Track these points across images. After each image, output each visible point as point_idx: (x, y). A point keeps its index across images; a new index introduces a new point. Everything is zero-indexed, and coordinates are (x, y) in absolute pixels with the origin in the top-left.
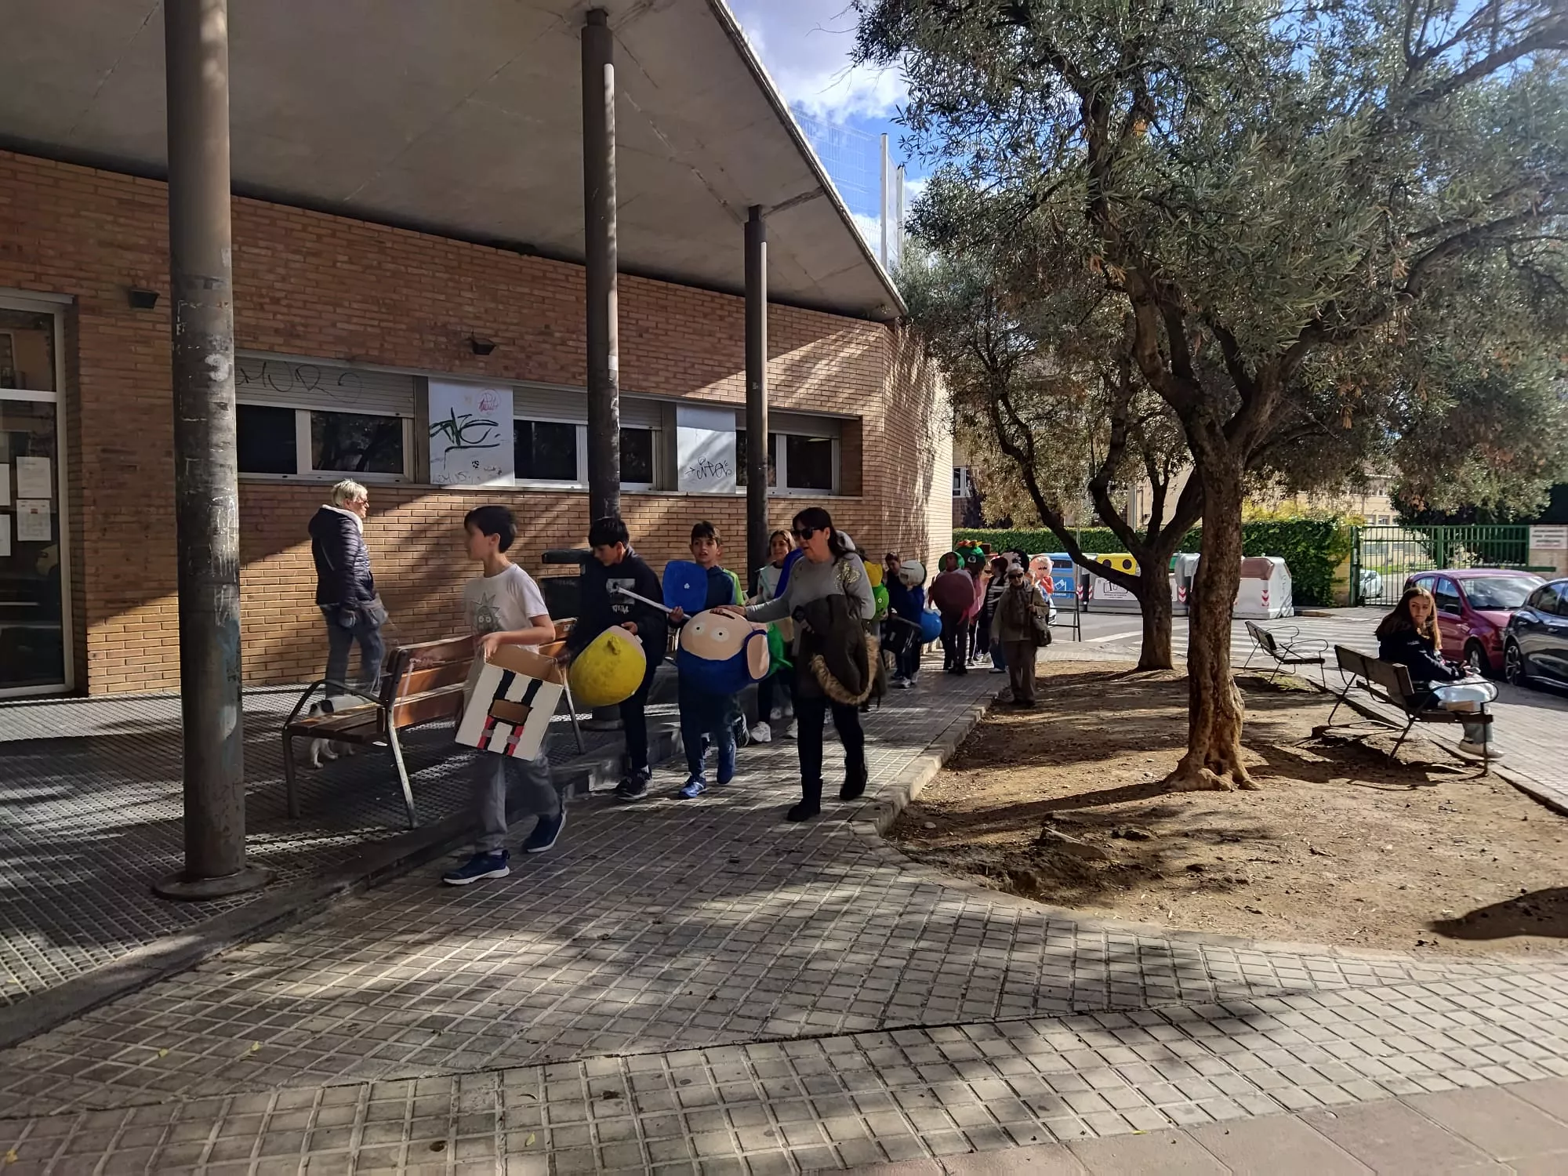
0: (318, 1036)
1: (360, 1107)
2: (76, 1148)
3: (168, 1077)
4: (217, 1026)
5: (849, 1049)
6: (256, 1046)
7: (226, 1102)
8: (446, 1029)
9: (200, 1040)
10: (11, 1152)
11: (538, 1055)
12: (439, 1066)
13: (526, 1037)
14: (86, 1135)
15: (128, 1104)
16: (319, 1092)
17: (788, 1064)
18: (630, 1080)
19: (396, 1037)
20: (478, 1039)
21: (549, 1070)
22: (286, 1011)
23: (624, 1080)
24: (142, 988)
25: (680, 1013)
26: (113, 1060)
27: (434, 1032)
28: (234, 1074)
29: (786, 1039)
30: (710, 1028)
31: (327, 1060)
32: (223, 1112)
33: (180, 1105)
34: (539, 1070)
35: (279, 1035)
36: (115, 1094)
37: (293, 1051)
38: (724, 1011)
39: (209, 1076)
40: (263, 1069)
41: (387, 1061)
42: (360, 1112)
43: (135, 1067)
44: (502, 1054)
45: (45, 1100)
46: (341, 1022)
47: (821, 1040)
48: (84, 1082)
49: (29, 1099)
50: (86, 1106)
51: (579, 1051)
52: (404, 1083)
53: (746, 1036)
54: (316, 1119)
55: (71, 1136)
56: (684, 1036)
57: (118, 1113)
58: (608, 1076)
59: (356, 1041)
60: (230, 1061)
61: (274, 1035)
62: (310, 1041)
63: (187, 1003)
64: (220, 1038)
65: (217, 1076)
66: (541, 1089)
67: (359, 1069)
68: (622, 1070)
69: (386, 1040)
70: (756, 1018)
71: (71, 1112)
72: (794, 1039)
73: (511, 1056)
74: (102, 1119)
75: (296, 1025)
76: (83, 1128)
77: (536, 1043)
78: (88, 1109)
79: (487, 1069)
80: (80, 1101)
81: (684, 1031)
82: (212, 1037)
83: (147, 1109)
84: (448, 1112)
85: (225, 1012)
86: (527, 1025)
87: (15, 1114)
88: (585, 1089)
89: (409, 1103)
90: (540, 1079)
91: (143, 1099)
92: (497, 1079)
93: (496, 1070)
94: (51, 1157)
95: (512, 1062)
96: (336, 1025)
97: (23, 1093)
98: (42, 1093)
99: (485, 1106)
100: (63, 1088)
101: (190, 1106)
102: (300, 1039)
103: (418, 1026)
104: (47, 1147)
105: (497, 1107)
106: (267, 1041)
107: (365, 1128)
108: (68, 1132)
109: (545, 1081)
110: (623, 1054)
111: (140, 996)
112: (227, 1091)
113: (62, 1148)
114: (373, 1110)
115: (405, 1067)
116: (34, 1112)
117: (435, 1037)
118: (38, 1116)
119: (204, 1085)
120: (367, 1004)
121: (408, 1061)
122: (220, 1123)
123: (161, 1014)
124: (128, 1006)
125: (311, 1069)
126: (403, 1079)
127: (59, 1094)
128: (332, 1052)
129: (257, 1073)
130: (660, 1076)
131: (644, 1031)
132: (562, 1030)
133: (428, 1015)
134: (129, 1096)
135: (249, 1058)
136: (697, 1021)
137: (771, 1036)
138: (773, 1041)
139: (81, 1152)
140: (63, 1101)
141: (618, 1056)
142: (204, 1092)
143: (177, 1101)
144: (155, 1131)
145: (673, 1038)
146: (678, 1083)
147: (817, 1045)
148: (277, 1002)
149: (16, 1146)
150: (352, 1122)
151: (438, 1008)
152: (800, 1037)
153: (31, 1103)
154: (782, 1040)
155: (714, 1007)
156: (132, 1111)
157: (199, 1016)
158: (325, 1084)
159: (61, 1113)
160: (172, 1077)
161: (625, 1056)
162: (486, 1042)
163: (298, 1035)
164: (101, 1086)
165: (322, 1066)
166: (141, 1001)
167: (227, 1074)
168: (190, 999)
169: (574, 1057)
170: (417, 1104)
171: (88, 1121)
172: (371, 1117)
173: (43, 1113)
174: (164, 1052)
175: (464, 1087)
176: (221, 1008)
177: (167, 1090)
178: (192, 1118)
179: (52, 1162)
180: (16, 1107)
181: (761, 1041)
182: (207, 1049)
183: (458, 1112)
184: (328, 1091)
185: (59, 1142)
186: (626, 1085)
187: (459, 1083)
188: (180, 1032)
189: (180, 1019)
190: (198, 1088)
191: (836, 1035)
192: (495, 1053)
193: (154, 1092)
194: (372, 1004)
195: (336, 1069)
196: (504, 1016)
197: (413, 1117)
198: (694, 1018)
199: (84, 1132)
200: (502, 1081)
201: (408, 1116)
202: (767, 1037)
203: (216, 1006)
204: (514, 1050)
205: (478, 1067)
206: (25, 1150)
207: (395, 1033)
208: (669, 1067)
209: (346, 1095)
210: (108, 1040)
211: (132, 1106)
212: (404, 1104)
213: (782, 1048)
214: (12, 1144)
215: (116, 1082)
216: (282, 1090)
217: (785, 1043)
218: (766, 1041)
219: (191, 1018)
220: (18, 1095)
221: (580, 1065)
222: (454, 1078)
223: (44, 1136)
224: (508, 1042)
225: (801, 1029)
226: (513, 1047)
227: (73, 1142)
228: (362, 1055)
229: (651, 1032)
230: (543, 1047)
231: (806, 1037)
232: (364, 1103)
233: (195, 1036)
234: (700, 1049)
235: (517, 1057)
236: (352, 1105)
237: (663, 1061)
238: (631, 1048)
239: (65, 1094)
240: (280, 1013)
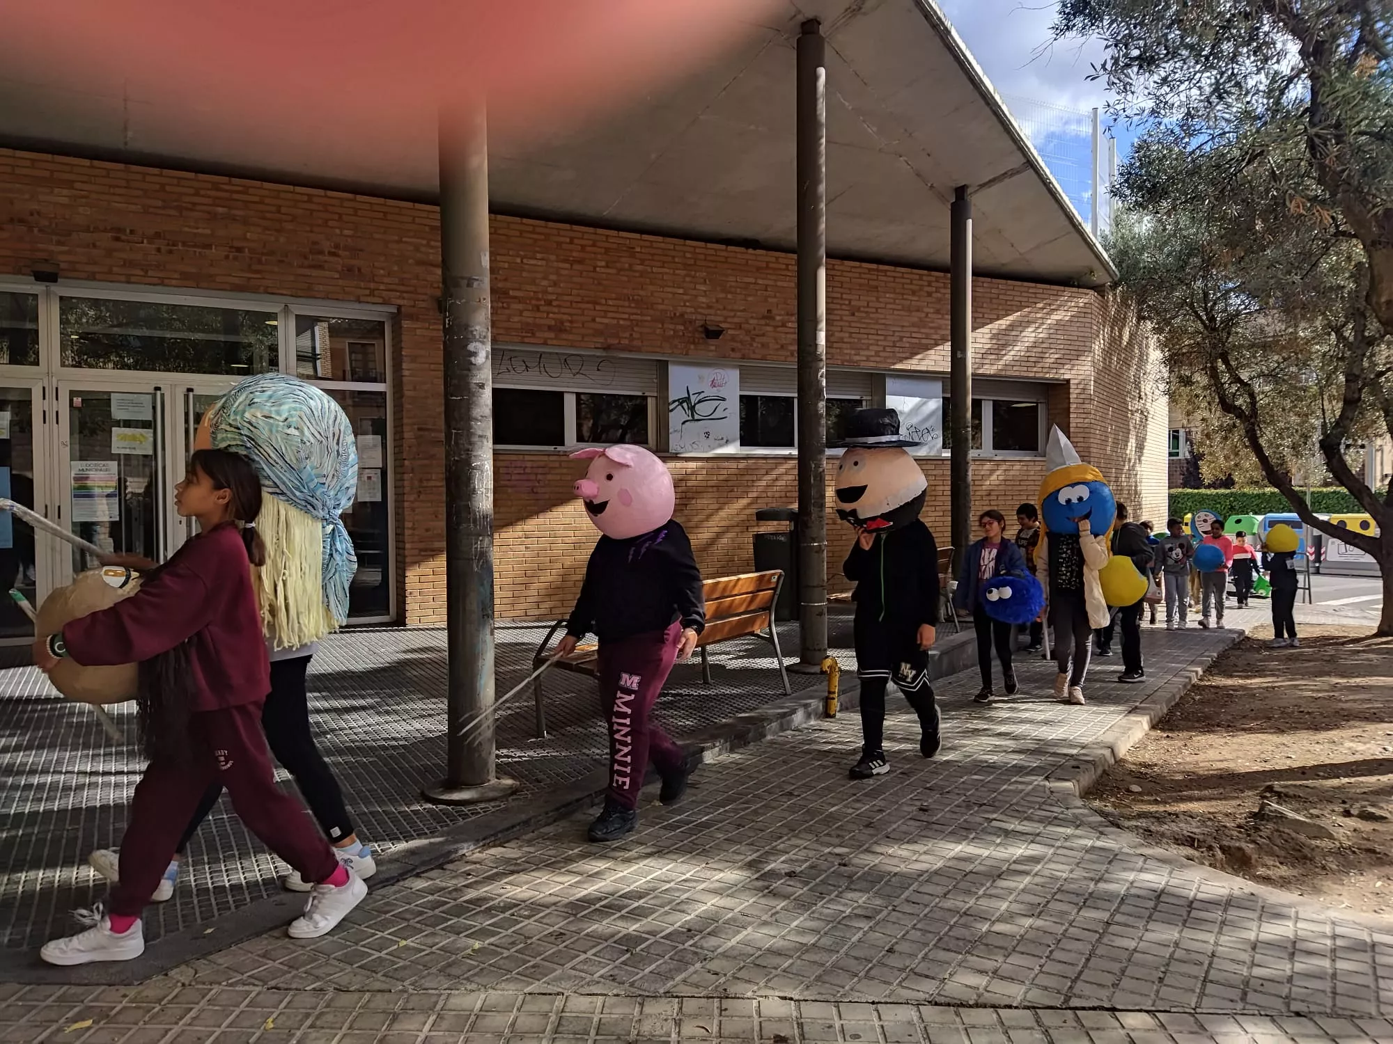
0: (529, 942)
1: (553, 1017)
2: (318, 1023)
3: (401, 967)
4: (449, 923)
5: (1029, 1025)
6: (477, 945)
7: (443, 997)
8: (638, 949)
9: (433, 934)
10: (270, 1020)
11: (717, 987)
12: (627, 985)
13: (708, 967)
14: (328, 1013)
15: (366, 988)
16: (521, 998)
17: (963, 1033)
18: (800, 1025)
19: (594, 951)
20: (665, 963)
21: (726, 1003)
22: (507, 914)
23: (796, 1026)
24: (398, 881)
25: (856, 962)
26: (363, 946)
27: (627, 951)
28: (454, 971)
29: (962, 1005)
30: (885, 982)
31: (533, 967)
32: (438, 1007)
33: (405, 995)
34: (716, 1002)
35: (498, 937)
36: (359, 978)
37: (506, 953)
38: (901, 966)
39: (434, 970)
40: (477, 970)
41: (583, 975)
42: (553, 1023)
43: (377, 955)
44: (684, 981)
45: (304, 975)
46: (551, 929)
47: (999, 1010)
48: (336, 963)
49: (294, 972)
50: (334, 985)
51: (756, 988)
52: (594, 998)
53: (921, 996)
54: (513, 1024)
55: (317, 1012)
56: (858, 987)
57: (356, 995)
58: (780, 1020)
59: (560, 951)
60: (454, 957)
61: (493, 936)
62: (522, 945)
63: (430, 898)
64: (449, 934)
65: (440, 971)
66: (716, 1022)
67: (559, 979)
68: (795, 1014)
69: (585, 952)
70: (933, 978)
71: (321, 990)
72: (971, 1006)
73: (692, 985)
74: (345, 999)
75: (513, 929)
76: (328, 1006)
77: (717, 974)
78: (335, 989)
79: (669, 994)
80: (330, 981)
81: (859, 981)
82: (443, 933)
83: (379, 995)
84: (629, 1035)
85: (460, 910)
86: (710, 955)
87: (279, 985)
88: (757, 1028)
89: (596, 1019)
90: (716, 1012)
91: (377, 985)
92: (676, 1007)
93: (677, 997)
94: (299, 1029)
95: (694, 991)
96: (545, 933)
97: (290, 967)
98: (303, 969)
99: (663, 1032)
100: (320, 966)
101: (413, 998)
102: (513, 943)
103: (615, 942)
104: (298, 1019)
105: (673, 1035)
106: (487, 942)
107: (554, 1039)
108: (315, 1008)
109: (721, 1015)
110: (796, 997)
111: (395, 888)
112: (446, 986)
113: (309, 1022)
114: (564, 1022)
115: (598, 982)
116: (294, 986)
117: (628, 955)
118: (296, 989)
119: (428, 978)
120: (575, 915)
121: (601, 976)
122: (435, 1017)
123: (408, 907)
124: (384, 896)
125: (518, 974)
126: (594, 994)
127: (316, 972)
128: (538, 958)
129: (471, 973)
130: (830, 1027)
131: (820, 976)
132: (742, 964)
133: (624, 932)
134: (367, 982)
135: (469, 957)
136: (873, 973)
137: (947, 1000)
138: (949, 1005)
139: (323, 1028)
140: (318, 978)
141: (791, 999)
142: (427, 985)
143: (404, 991)
144: (382, 1016)
145: (847, 988)
146: (848, 1037)
147: (995, 1016)
148: (502, 904)
149: (274, 1016)
150: (544, 1032)
151: (634, 927)
152: (977, 1005)
153: (294, 977)
154: (958, 1006)
155: (893, 961)
156: (367, 996)
157: (437, 911)
158: (528, 990)
159: (314, 989)
160: (404, 968)
161: (799, 1001)
162: (672, 966)
163: (513, 939)
164: (349, 969)
165: (528, 972)
166: (395, 893)
167: (448, 971)
168: (433, 894)
169: (749, 994)
170: (603, 1021)
171: (332, 1000)
172: (561, 1029)
173: (301, 987)
174: (403, 943)
175: (647, 1010)
176: (457, 905)
177: (397, 980)
178: (413, 1009)
179: (298, 1033)
180: (282, 979)
181: (936, 1004)
182: (437, 944)
183: (638, 1035)
184: (529, 997)
185: (307, 1016)
186: (796, 1031)
187: (642, 1005)
188: (419, 926)
189: (421, 913)
190: (423, 981)
191: (1016, 1008)
192: (679, 978)
193: (388, 980)
194: (579, 916)
195: (540, 977)
196: (691, 942)
197: (597, 1034)
198: (871, 969)
199: (328, 1010)
200: (681, 1008)
201: (593, 1032)
202: (942, 1000)
203: (453, 903)
204: (695, 978)
205: (662, 991)
206: (279, 1022)
207: (594, 947)
208: (840, 1018)
209: (542, 1004)
210: (362, 927)
211: (368, 991)
212: (591, 1020)
213: (958, 1014)
214: (273, 1013)
215: (359, 967)
216: (490, 991)
217: (961, 1010)
218: (941, 1005)
219: (431, 913)
220: (286, 968)
221: (755, 1003)
222: (639, 999)
223: (297, 1008)
224: (692, 969)
225: (979, 996)
226: (695, 976)
227: (318, 1018)
228: (563, 965)
229: (826, 978)
230: (722, 980)
231: (985, 1006)
232: (557, 1014)
233: (429, 930)
234: (873, 1003)
235: (697, 986)
236: (546, 1015)
237: (834, 1010)
238: (805, 993)
239: (319, 972)
240: (502, 916)
